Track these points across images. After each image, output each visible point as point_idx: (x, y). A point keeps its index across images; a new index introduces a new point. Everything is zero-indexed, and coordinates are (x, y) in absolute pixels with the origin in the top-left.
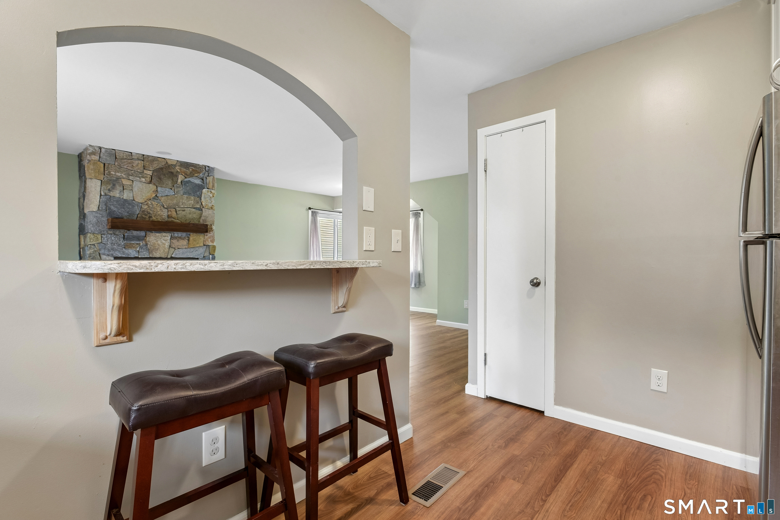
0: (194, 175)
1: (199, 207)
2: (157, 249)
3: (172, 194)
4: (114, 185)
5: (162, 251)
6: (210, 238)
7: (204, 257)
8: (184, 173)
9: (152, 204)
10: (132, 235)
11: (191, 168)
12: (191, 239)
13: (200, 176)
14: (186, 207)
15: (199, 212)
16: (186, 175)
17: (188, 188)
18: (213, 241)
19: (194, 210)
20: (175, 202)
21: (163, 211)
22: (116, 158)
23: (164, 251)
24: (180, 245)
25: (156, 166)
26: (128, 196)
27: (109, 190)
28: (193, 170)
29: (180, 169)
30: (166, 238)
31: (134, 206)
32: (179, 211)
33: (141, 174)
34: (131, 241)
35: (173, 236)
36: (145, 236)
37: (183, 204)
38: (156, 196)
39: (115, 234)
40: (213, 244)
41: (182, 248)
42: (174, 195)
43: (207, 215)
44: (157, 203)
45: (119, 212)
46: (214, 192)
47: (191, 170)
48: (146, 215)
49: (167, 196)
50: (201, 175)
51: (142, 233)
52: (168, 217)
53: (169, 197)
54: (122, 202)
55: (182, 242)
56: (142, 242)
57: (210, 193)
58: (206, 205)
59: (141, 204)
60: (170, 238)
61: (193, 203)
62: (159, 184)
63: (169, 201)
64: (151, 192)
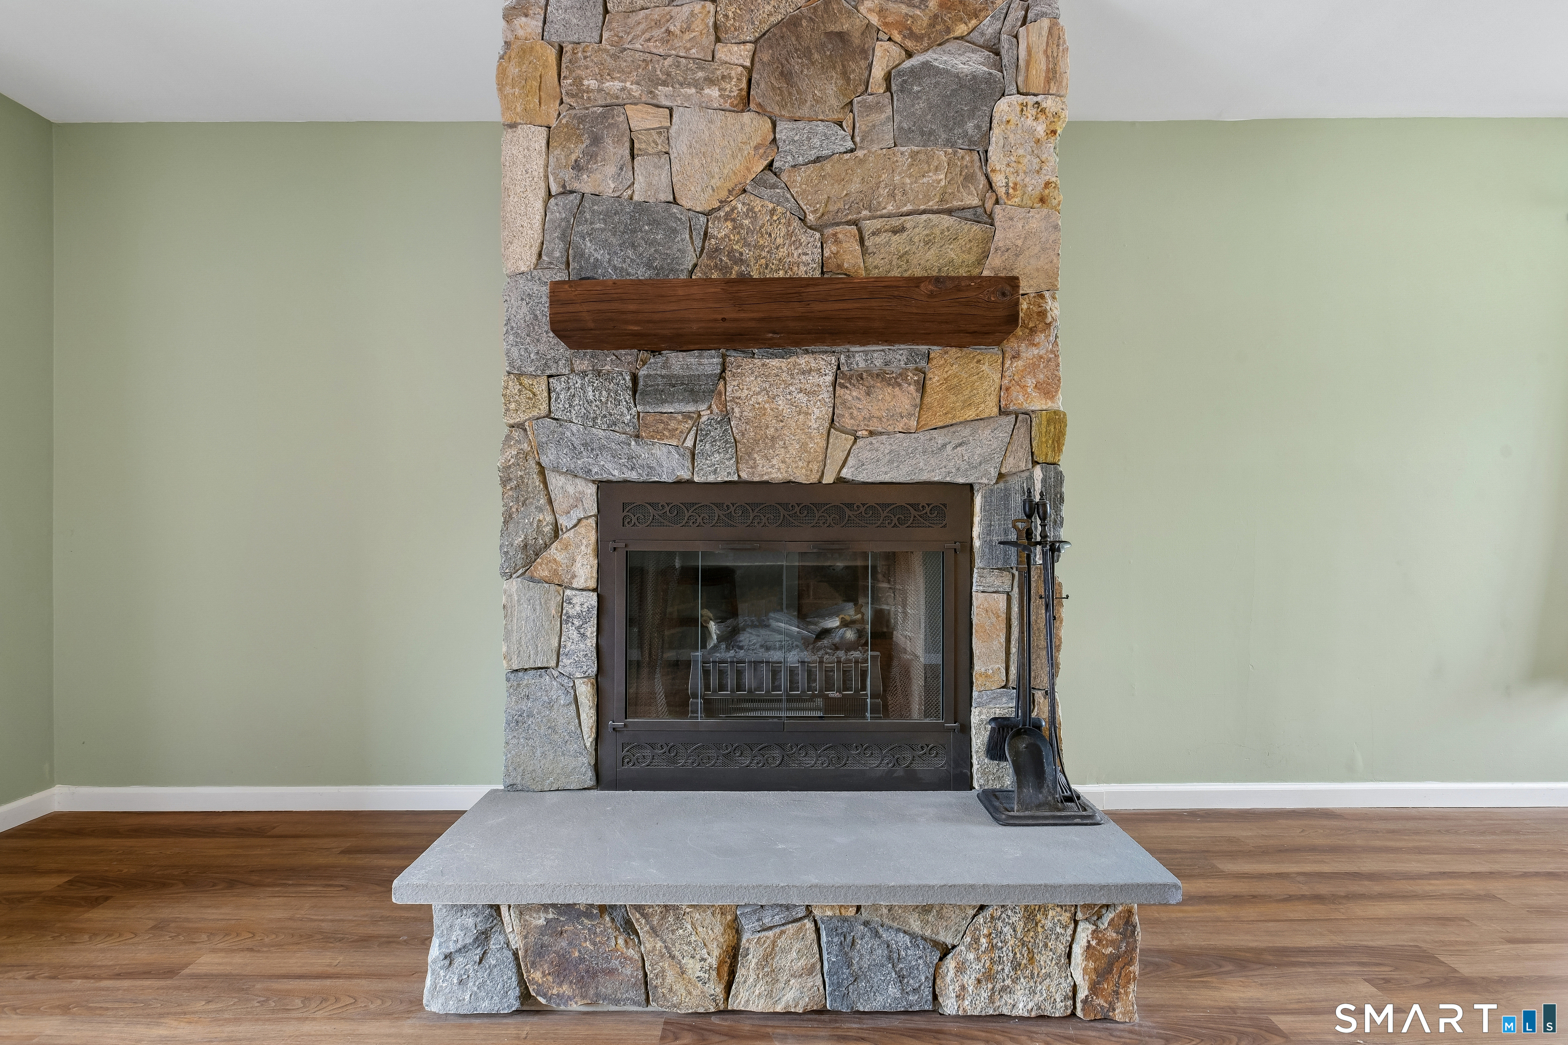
0: (949, 29)
1: (976, 202)
2: (773, 438)
3: (842, 149)
4: (596, 140)
5: (794, 448)
6: (1033, 368)
7: (1001, 476)
8: (902, 26)
9: (751, 209)
10: (664, 372)
12: (935, 378)
13: (983, 33)
14: (909, 207)
15: (977, 229)
16: (912, 35)
17: (921, 105)
18: (1048, 389)
19: (947, 221)
20: (855, 186)
21: (797, 244)
22: (605, 11)
23: (804, 447)
24: (878, 414)
25: (766, 13)
26: (650, 184)
27: (577, 167)
29: (881, 11)
30: (814, 379)
31: (674, 231)
32: (874, 234)
33: (701, 68)
34: (663, 402)
35: (844, 368)
36: (721, 376)
37: (892, 195)
38: (770, 165)
39: (599, 373)
40: (1050, 404)
41: (890, 429)
42: (852, 151)
43: (1019, 243)
44: (771, 206)
45: (615, 268)
46: (1054, 109)
48: (725, 269)
49: (818, 160)
50: (988, 26)
51: (709, 363)
52: (823, 272)
53: (828, 166)
54: (626, 219)
55: (888, 398)
56: (710, 407)
57: (1036, 119)
58: (1014, 189)
59: (703, 219)
60: (829, 378)
61: (945, 186)
62: (783, 107)
63: (830, 189)
64: (748, 150)
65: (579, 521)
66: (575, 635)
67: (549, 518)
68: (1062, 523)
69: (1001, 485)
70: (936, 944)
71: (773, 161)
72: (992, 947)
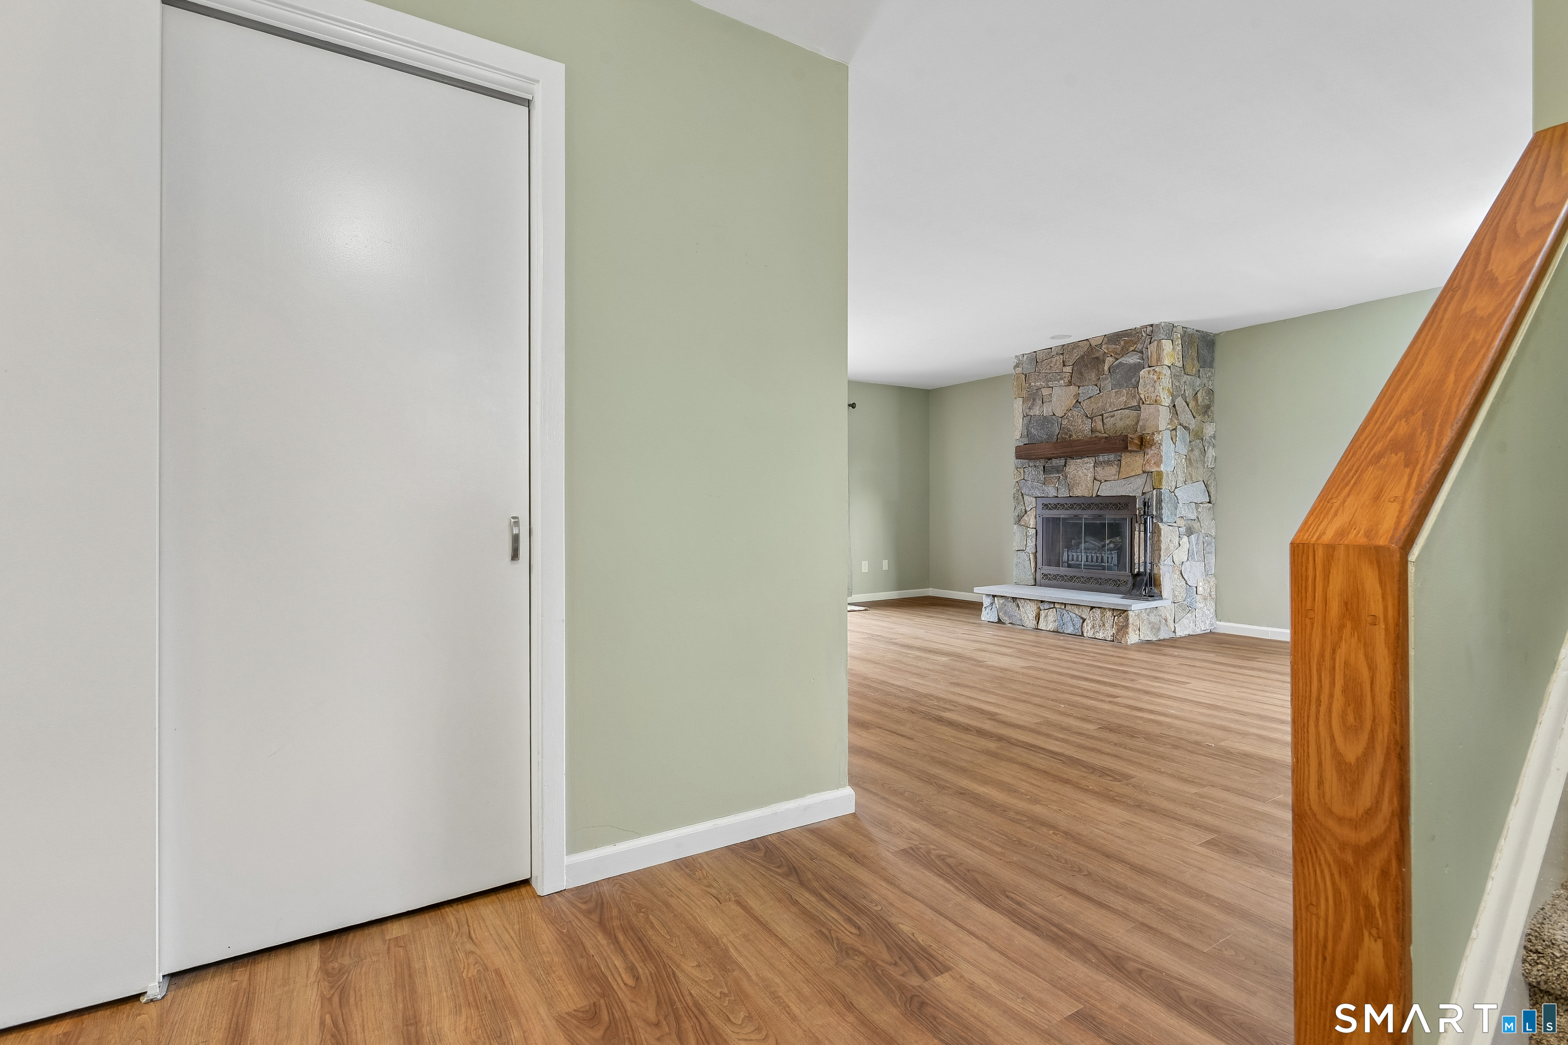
0: (1128, 350)
1: (1136, 404)
2: (1079, 484)
3: (1096, 394)
4: (1034, 400)
5: (1084, 486)
6: (1152, 457)
7: (1143, 493)
8: (1113, 352)
9: (1073, 415)
10: (1051, 465)
11: (1123, 340)
12: (1123, 462)
13: (1138, 349)
14: (1115, 409)
15: (1134, 413)
16: (1117, 354)
17: (1119, 376)
18: (1158, 464)
19: (1127, 411)
20: (1100, 404)
21: (1085, 424)
22: (1037, 362)
23: (1086, 486)
24: (1107, 475)
25: (1076, 356)
26: (1047, 411)
27: (1030, 408)
28: (1126, 342)
29: (1107, 349)
30: (1089, 466)
31: (1053, 424)
32: (1106, 418)
33: (1059, 375)
34: (1051, 474)
35: (1097, 461)
36: (1065, 466)
37: (1110, 406)
38: (1077, 401)
39: (1035, 466)
40: (1158, 469)
41: (1110, 479)
42: (1099, 393)
43: (1147, 417)
44: (1078, 413)
45: (1039, 436)
46: (1159, 371)
47: (1122, 343)
48: (1066, 434)
49: (1090, 397)
50: (1139, 346)
51: (1062, 462)
52: (1092, 432)
53: (1093, 399)
54: (1041, 422)
55: (1109, 470)
56: (1062, 475)
57: (1154, 374)
58: (1148, 398)
59: (1060, 419)
60: (1093, 465)
61: (1126, 401)
62: (1080, 383)
63: (1094, 406)
64: (1072, 397)
65: (1031, 509)
66: (1030, 541)
67: (1024, 508)
68: (1162, 508)
69: (1144, 496)
70: (1082, 618)
71: (1078, 400)
72: (1094, 620)
